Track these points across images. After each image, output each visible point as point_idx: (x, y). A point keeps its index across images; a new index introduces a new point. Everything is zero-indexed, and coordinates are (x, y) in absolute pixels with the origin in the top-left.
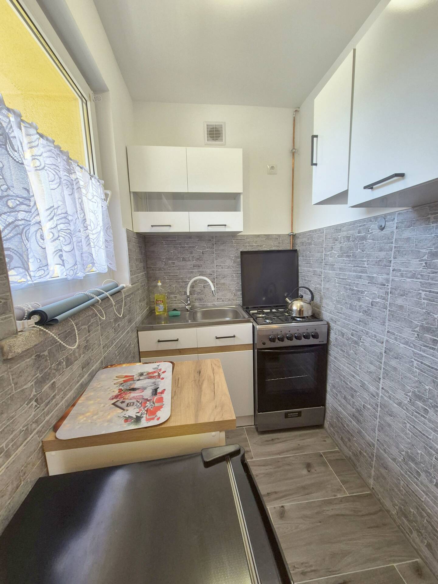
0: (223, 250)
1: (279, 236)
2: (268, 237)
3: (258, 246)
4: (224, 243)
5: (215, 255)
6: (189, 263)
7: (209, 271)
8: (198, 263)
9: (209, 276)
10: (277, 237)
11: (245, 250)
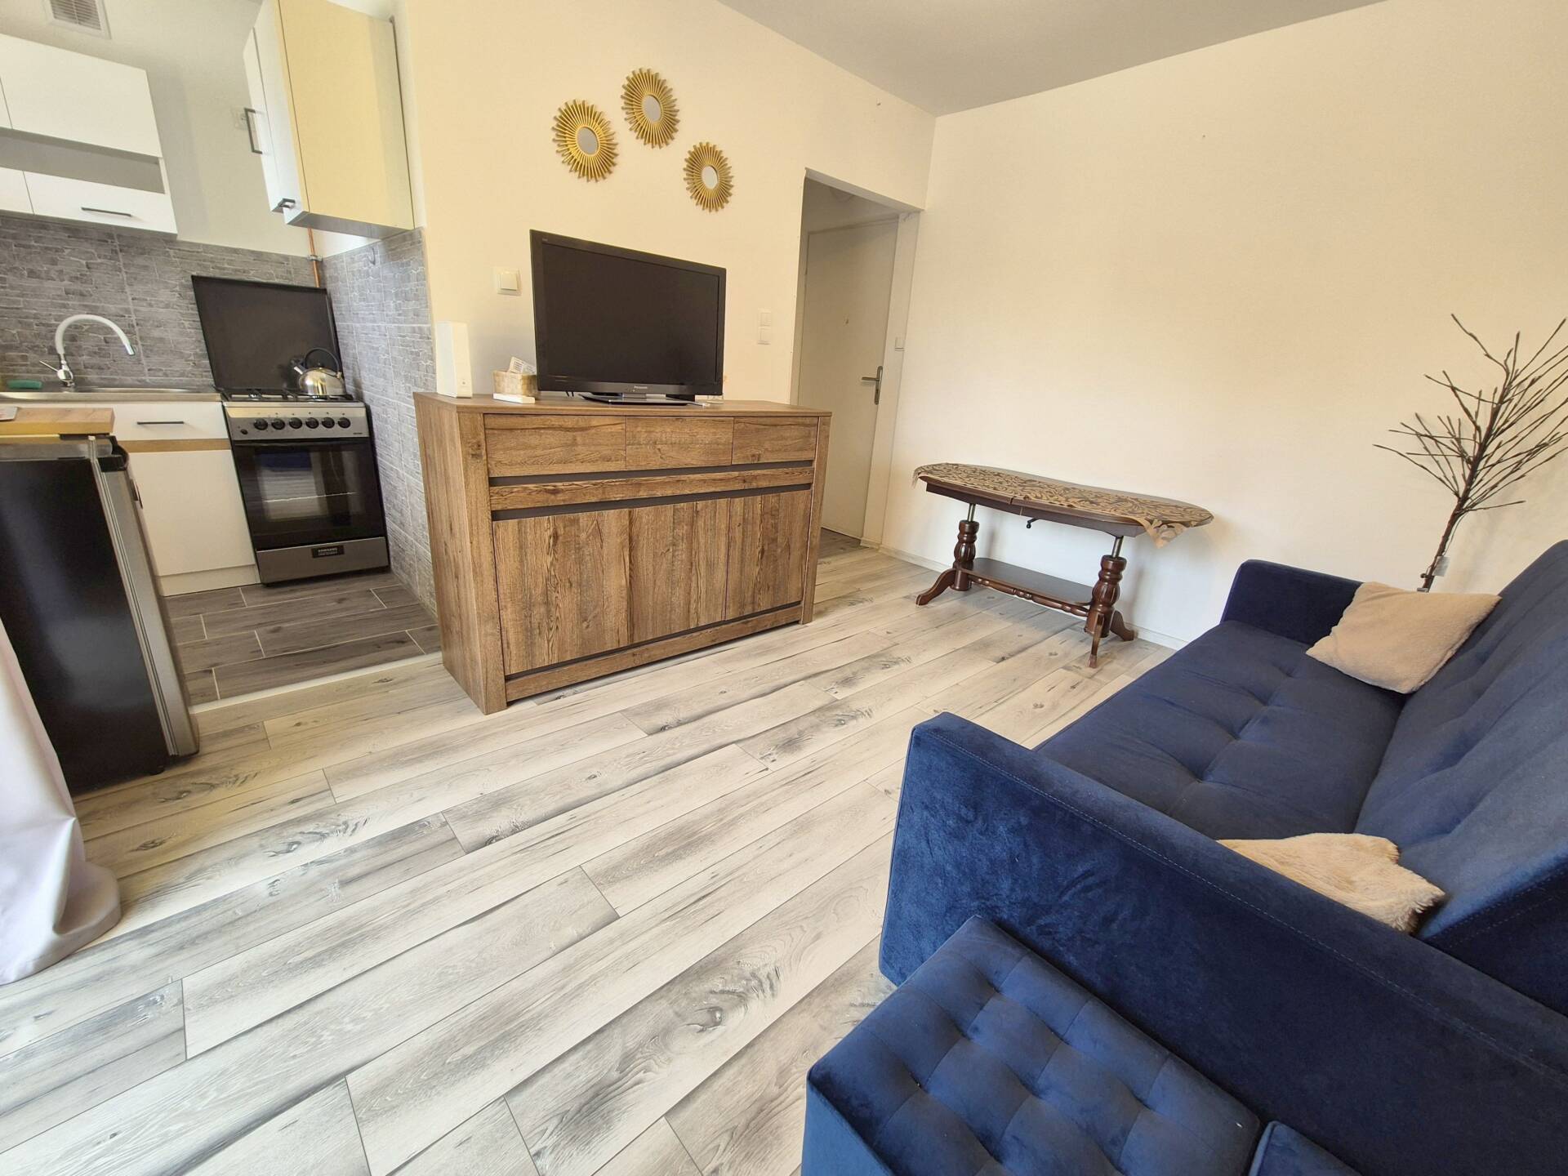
0: (145, 268)
1: (286, 258)
2: (259, 256)
3: (236, 270)
4: (143, 252)
5: (125, 276)
6: (48, 284)
7: (112, 308)
8: (77, 287)
9: (117, 318)
10: (281, 260)
11: (204, 274)
